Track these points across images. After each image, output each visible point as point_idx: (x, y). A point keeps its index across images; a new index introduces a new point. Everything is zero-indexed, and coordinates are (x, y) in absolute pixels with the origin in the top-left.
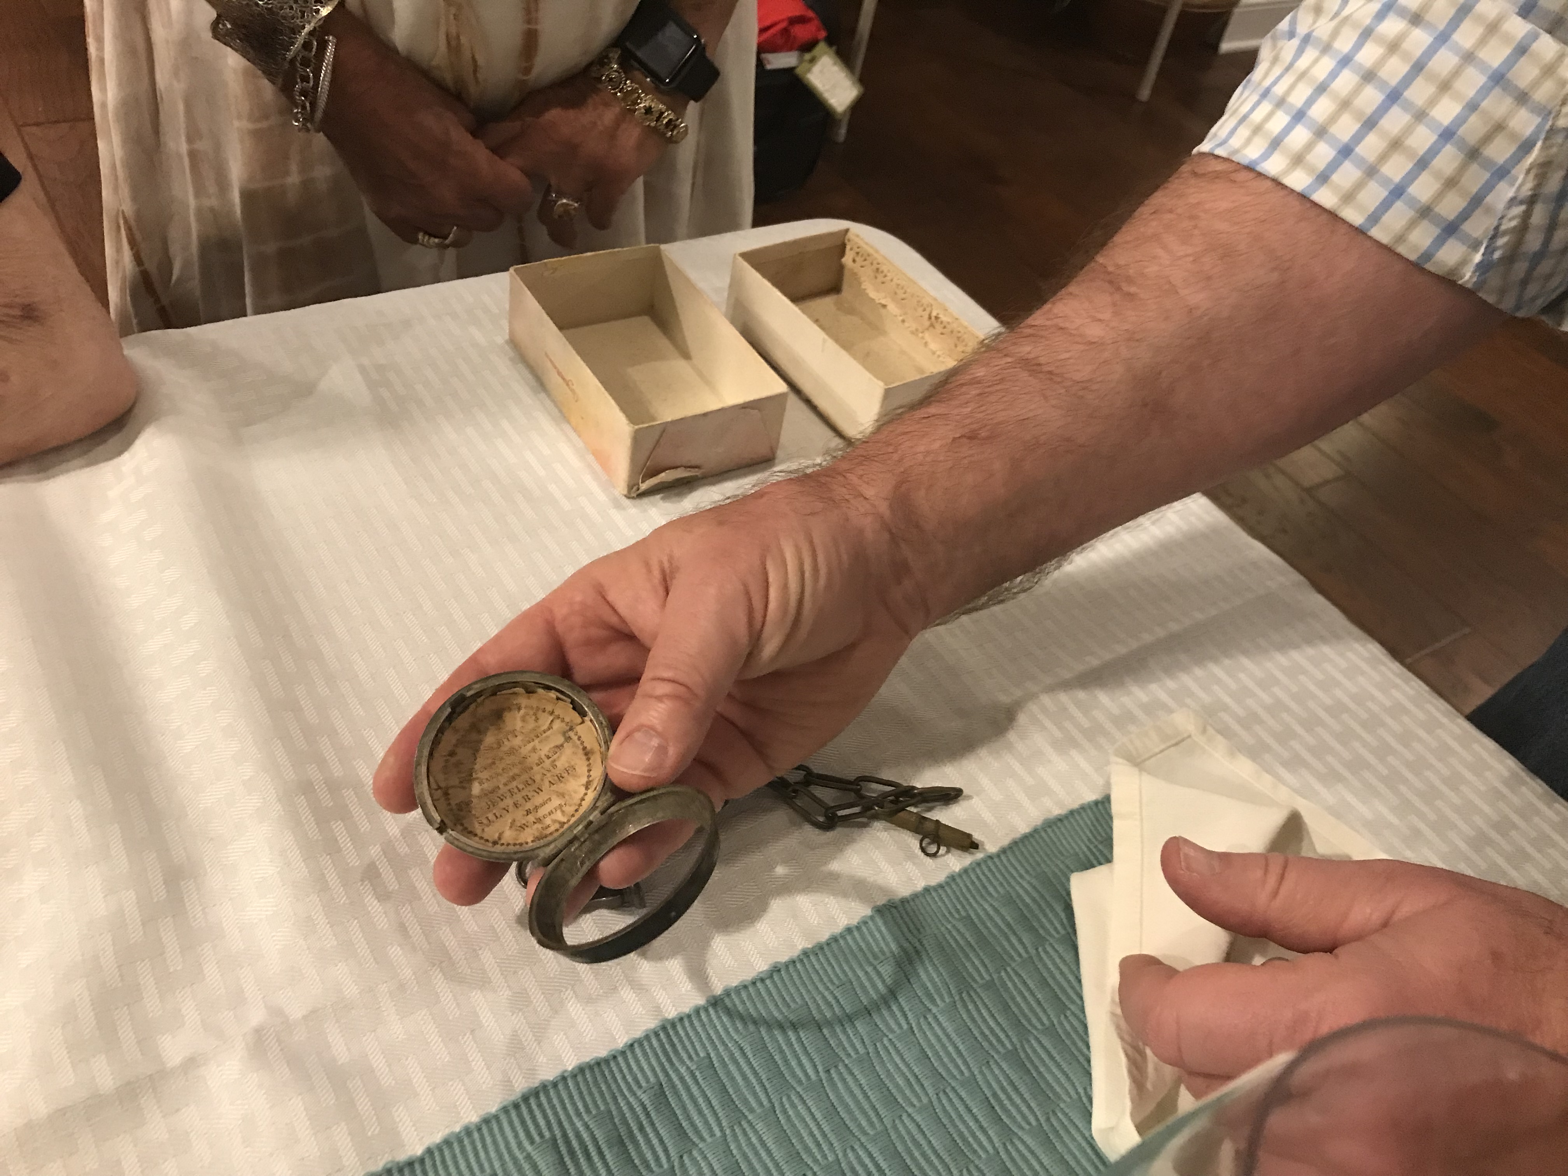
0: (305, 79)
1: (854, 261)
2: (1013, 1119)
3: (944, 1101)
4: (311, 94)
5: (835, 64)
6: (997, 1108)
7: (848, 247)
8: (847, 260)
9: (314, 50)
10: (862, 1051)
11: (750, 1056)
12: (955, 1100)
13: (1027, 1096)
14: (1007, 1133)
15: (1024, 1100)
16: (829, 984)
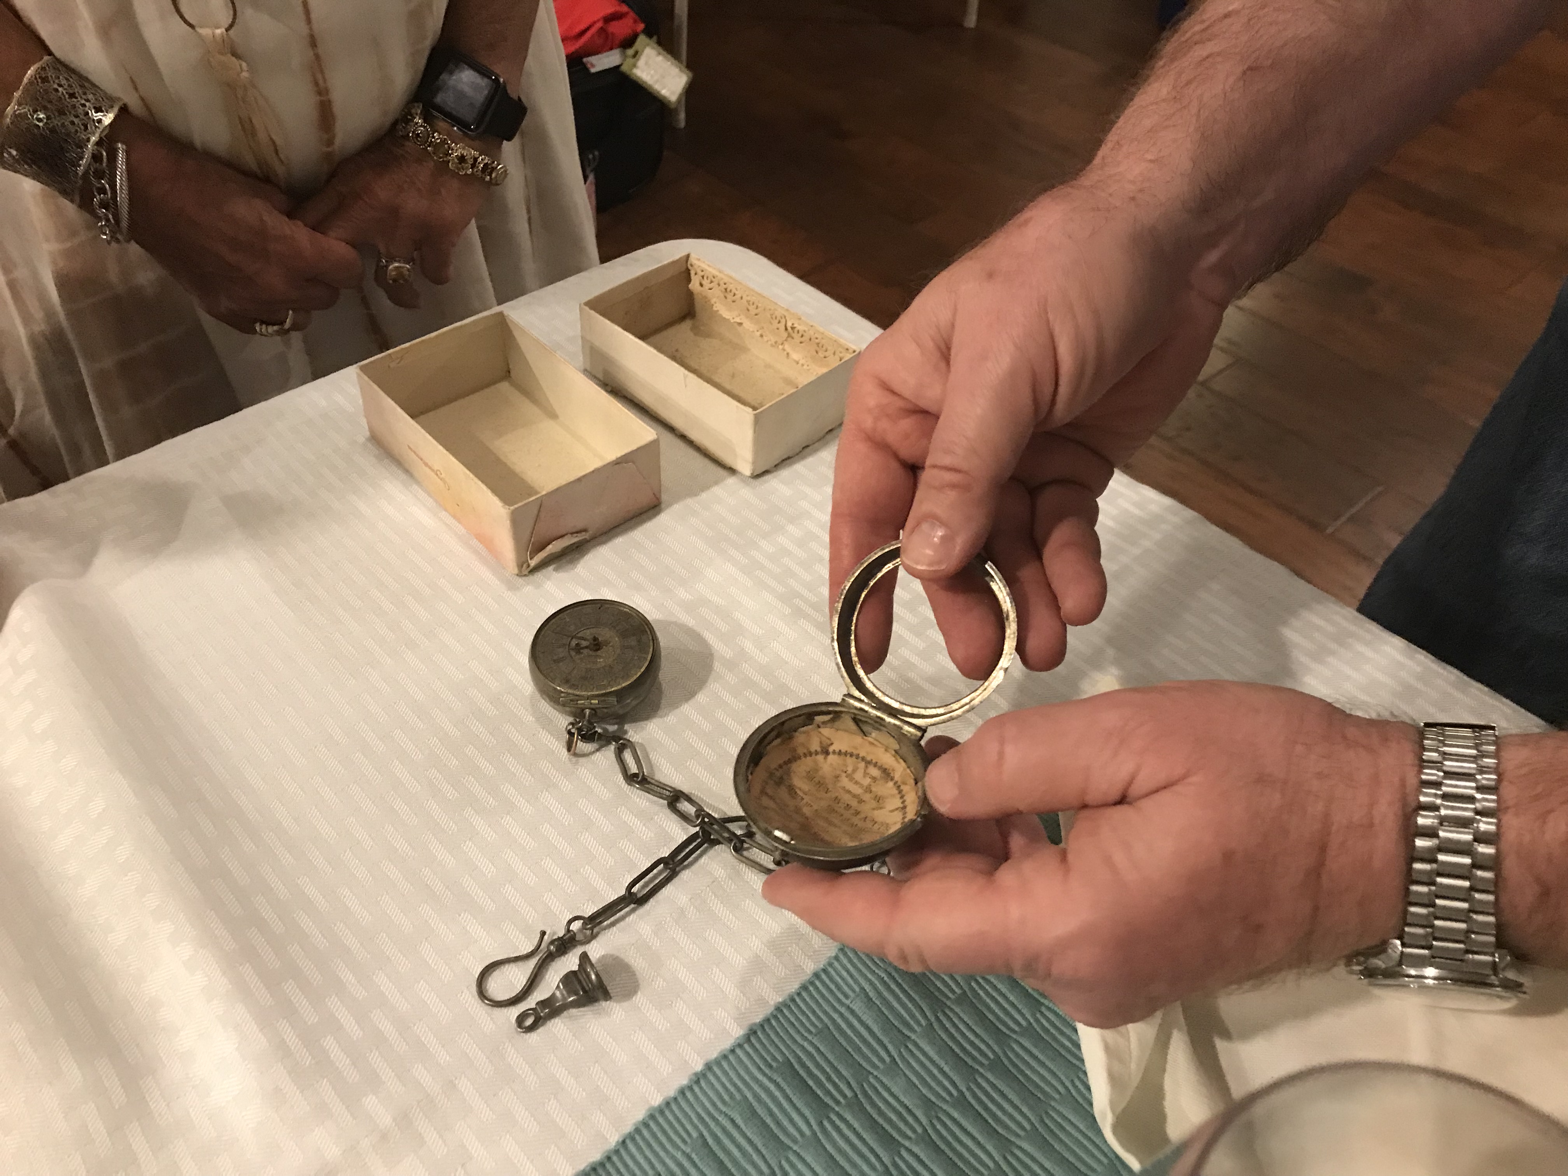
0: (102, 190)
1: (701, 285)
2: (1006, 1127)
3: (939, 1127)
4: (110, 205)
5: (659, 54)
6: (990, 1121)
7: (692, 273)
8: (694, 285)
9: (105, 160)
10: (849, 1094)
11: (743, 1126)
12: (949, 1123)
13: (1017, 1102)
14: (1005, 1144)
15: (1016, 1108)
16: (806, 1034)
